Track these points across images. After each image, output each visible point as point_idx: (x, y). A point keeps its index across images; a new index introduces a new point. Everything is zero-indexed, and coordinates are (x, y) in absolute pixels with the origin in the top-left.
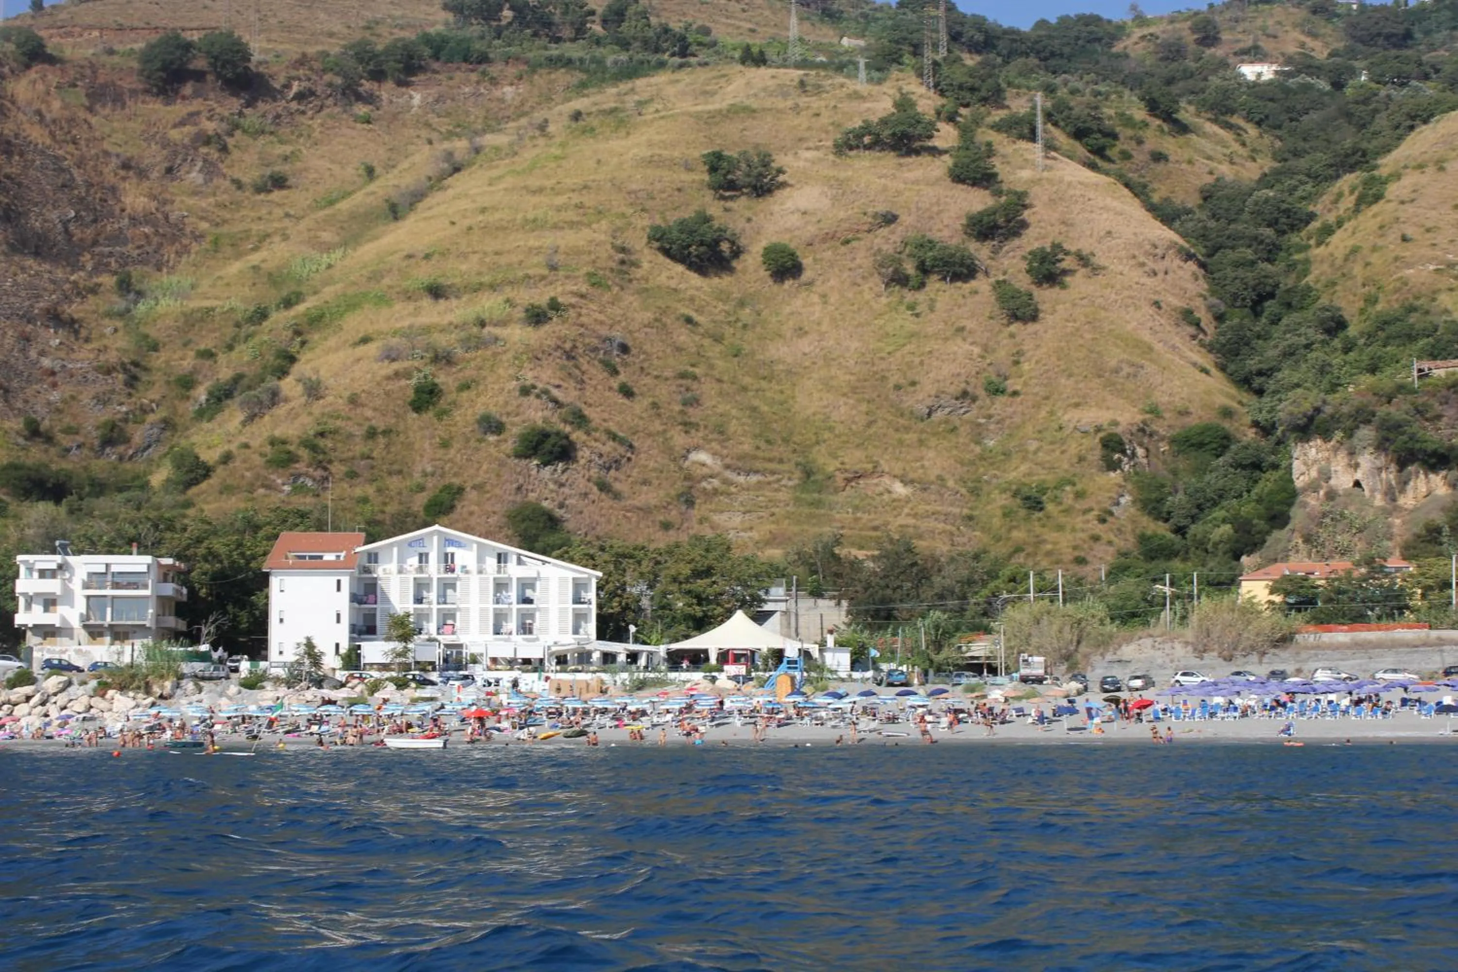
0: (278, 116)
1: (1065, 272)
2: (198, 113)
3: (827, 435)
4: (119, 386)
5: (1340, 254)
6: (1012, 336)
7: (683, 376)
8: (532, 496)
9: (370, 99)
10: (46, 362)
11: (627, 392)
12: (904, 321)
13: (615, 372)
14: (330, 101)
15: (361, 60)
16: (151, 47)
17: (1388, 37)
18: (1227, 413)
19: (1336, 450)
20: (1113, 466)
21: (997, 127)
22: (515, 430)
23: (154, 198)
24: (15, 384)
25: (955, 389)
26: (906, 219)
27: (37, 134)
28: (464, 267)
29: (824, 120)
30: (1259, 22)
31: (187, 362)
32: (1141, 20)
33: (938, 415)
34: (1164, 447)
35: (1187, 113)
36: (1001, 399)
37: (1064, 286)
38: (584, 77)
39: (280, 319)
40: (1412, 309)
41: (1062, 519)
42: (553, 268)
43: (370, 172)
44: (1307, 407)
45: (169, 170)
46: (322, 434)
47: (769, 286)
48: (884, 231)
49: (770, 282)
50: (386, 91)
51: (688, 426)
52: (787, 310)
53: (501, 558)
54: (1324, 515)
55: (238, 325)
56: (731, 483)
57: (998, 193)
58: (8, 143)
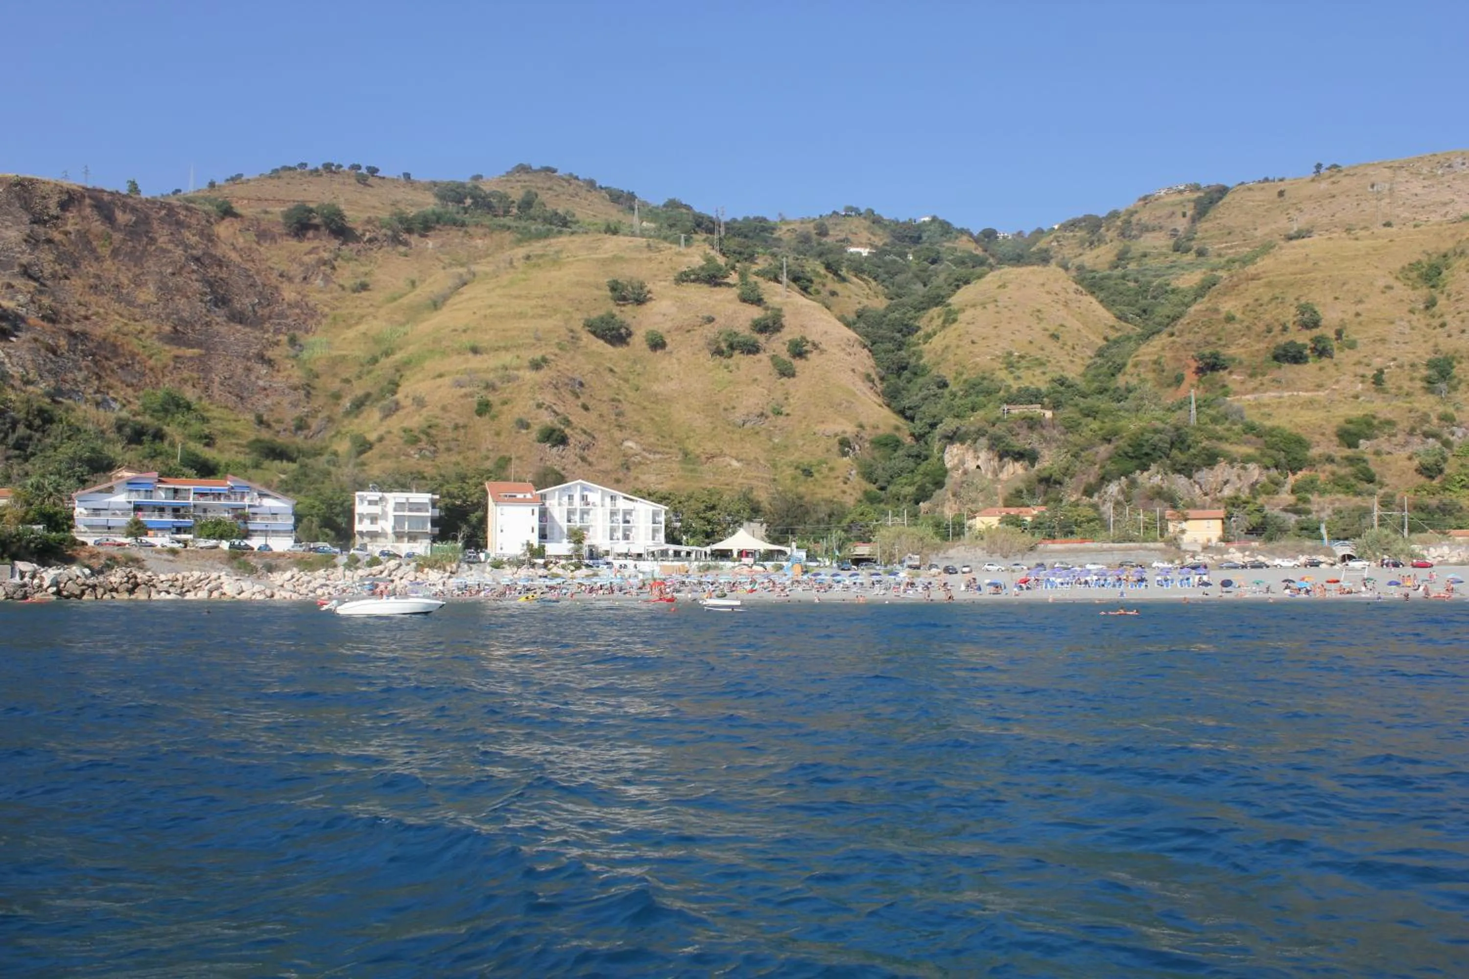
0: (359, 251)
1: (807, 352)
2: (317, 248)
3: (692, 434)
4: (303, 397)
5: (939, 349)
6: (783, 384)
7: (613, 400)
8: (548, 463)
9: (406, 244)
10: (261, 383)
11: (586, 408)
12: (723, 374)
13: (578, 397)
14: (385, 244)
15: (401, 222)
16: (290, 210)
17: (911, 238)
18: (897, 428)
19: (967, 450)
20: (845, 454)
21: (757, 274)
22: (537, 427)
23: (299, 293)
24: (245, 394)
25: (758, 411)
26: (720, 320)
27: (233, 256)
28: (487, 337)
29: (666, 265)
30: (847, 226)
31: (336, 385)
32: (783, 221)
33: (748, 425)
34: (867, 445)
35: (844, 272)
36: (782, 417)
37: (807, 359)
38: (519, 236)
39: (386, 363)
40: (984, 378)
41: (824, 482)
42: (538, 339)
43: (413, 283)
44: (953, 427)
45: (305, 278)
46: (430, 427)
47: (648, 353)
48: (708, 326)
49: (649, 351)
50: (414, 239)
51: (620, 427)
52: (660, 366)
53: (613, 498)
54: (963, 482)
55: (362, 365)
56: (647, 459)
57: (767, 309)
58: (220, 260)
